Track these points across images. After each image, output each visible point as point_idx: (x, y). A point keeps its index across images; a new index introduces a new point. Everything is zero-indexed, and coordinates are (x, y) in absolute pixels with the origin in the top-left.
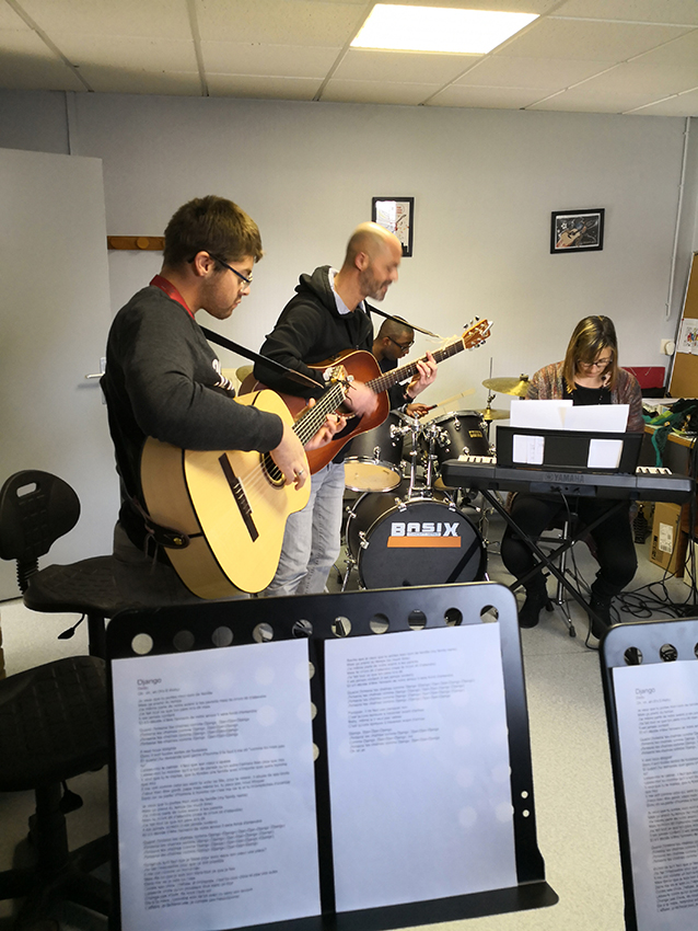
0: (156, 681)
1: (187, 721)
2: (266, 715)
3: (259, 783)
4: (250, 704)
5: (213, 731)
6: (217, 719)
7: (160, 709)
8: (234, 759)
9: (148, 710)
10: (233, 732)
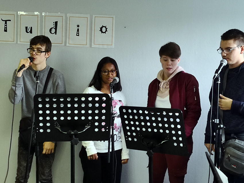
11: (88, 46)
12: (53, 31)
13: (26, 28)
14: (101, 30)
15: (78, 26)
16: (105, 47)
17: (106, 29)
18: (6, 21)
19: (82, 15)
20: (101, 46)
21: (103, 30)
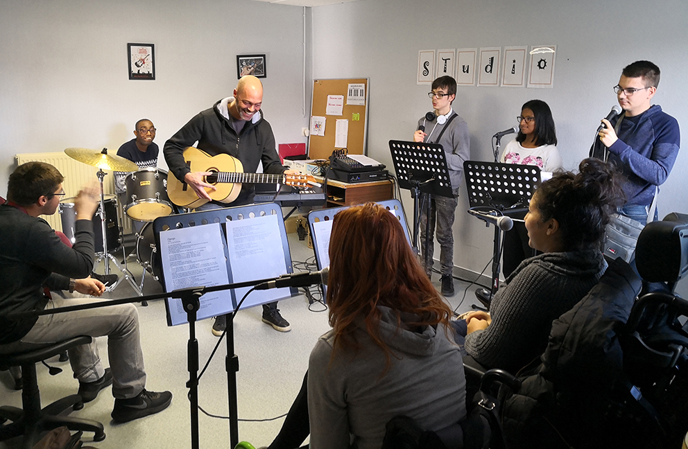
0: (173, 239)
1: (184, 252)
2: (209, 248)
3: (209, 270)
4: (203, 245)
5: (193, 255)
6: (193, 251)
7: (175, 248)
8: (200, 263)
9: (171, 249)
10: (199, 255)
11: (524, 85)
12: (489, 68)
13: (464, 66)
14: (539, 65)
15: (514, 61)
16: (543, 86)
17: (545, 63)
18: (446, 60)
19: (519, 48)
20: (538, 86)
21: (542, 64)
